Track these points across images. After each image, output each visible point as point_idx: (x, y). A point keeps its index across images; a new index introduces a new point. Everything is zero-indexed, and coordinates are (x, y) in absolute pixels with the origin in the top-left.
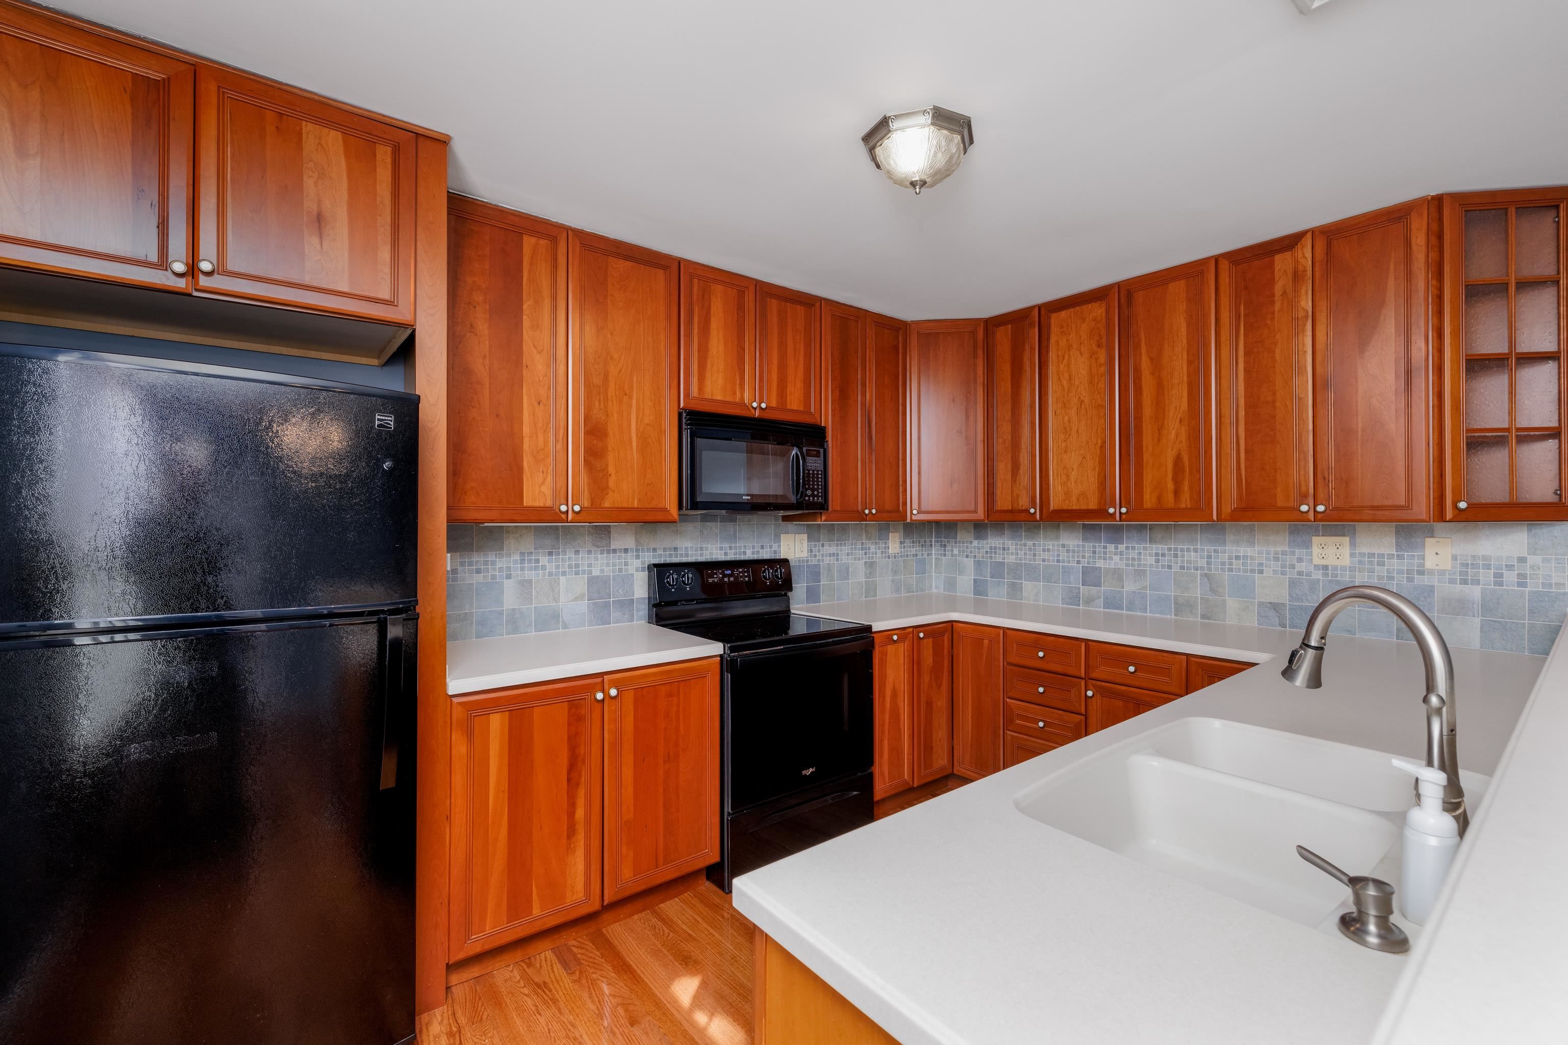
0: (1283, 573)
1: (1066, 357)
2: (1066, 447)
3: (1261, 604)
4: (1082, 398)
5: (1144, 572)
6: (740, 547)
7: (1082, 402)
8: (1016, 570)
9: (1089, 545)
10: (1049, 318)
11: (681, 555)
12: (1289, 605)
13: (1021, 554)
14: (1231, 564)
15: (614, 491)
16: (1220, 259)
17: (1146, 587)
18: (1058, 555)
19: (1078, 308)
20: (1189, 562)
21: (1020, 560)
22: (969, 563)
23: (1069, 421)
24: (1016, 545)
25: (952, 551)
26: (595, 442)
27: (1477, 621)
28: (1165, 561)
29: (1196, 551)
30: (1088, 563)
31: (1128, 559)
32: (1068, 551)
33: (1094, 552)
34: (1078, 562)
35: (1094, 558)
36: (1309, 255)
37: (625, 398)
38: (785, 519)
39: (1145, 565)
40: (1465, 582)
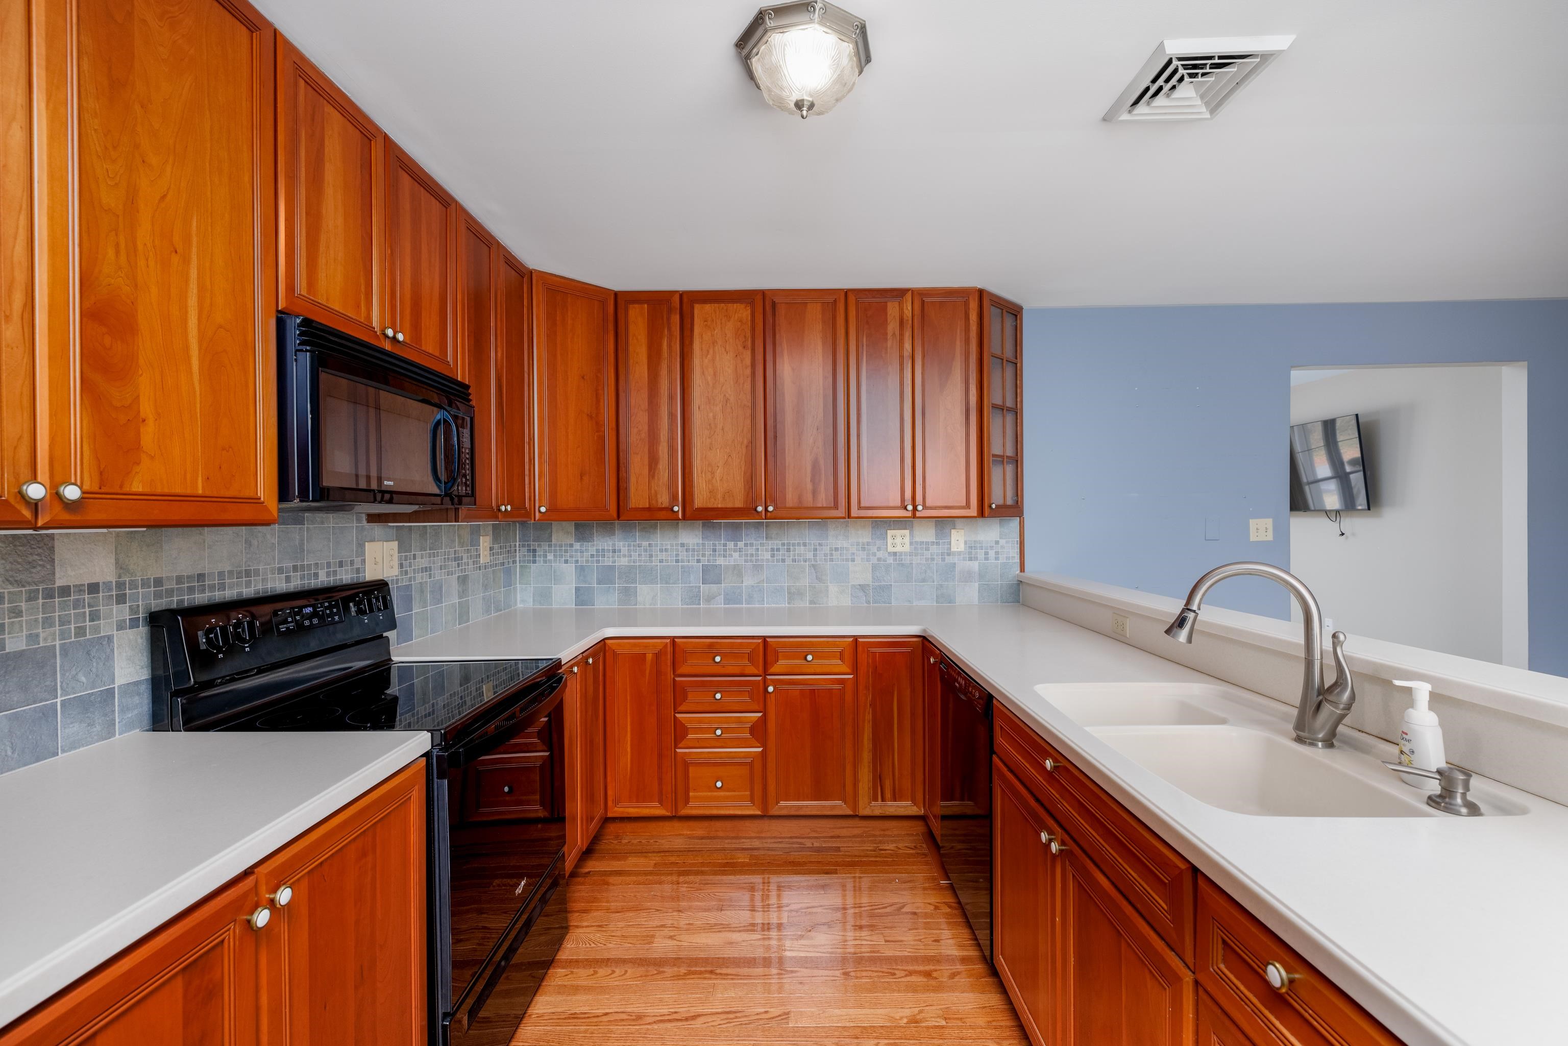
0: (868, 560)
1: (711, 351)
2: (711, 444)
3: (853, 586)
4: (727, 395)
5: (762, 566)
6: (309, 566)
7: (727, 400)
8: (629, 574)
9: (709, 544)
10: (692, 308)
11: (212, 588)
12: (873, 585)
13: (635, 556)
14: (831, 555)
15: (152, 458)
16: (849, 294)
17: (763, 580)
18: (677, 555)
19: (722, 305)
20: (799, 555)
21: (634, 562)
22: (569, 570)
23: (714, 418)
24: (629, 546)
25: (545, 556)
26: (107, 340)
27: (977, 585)
28: (779, 555)
29: (805, 544)
30: (708, 561)
31: (746, 555)
32: (687, 550)
33: (714, 550)
34: (698, 561)
35: (714, 556)
36: (910, 308)
37: (175, 259)
38: (373, 518)
39: (762, 560)
40: (970, 559)
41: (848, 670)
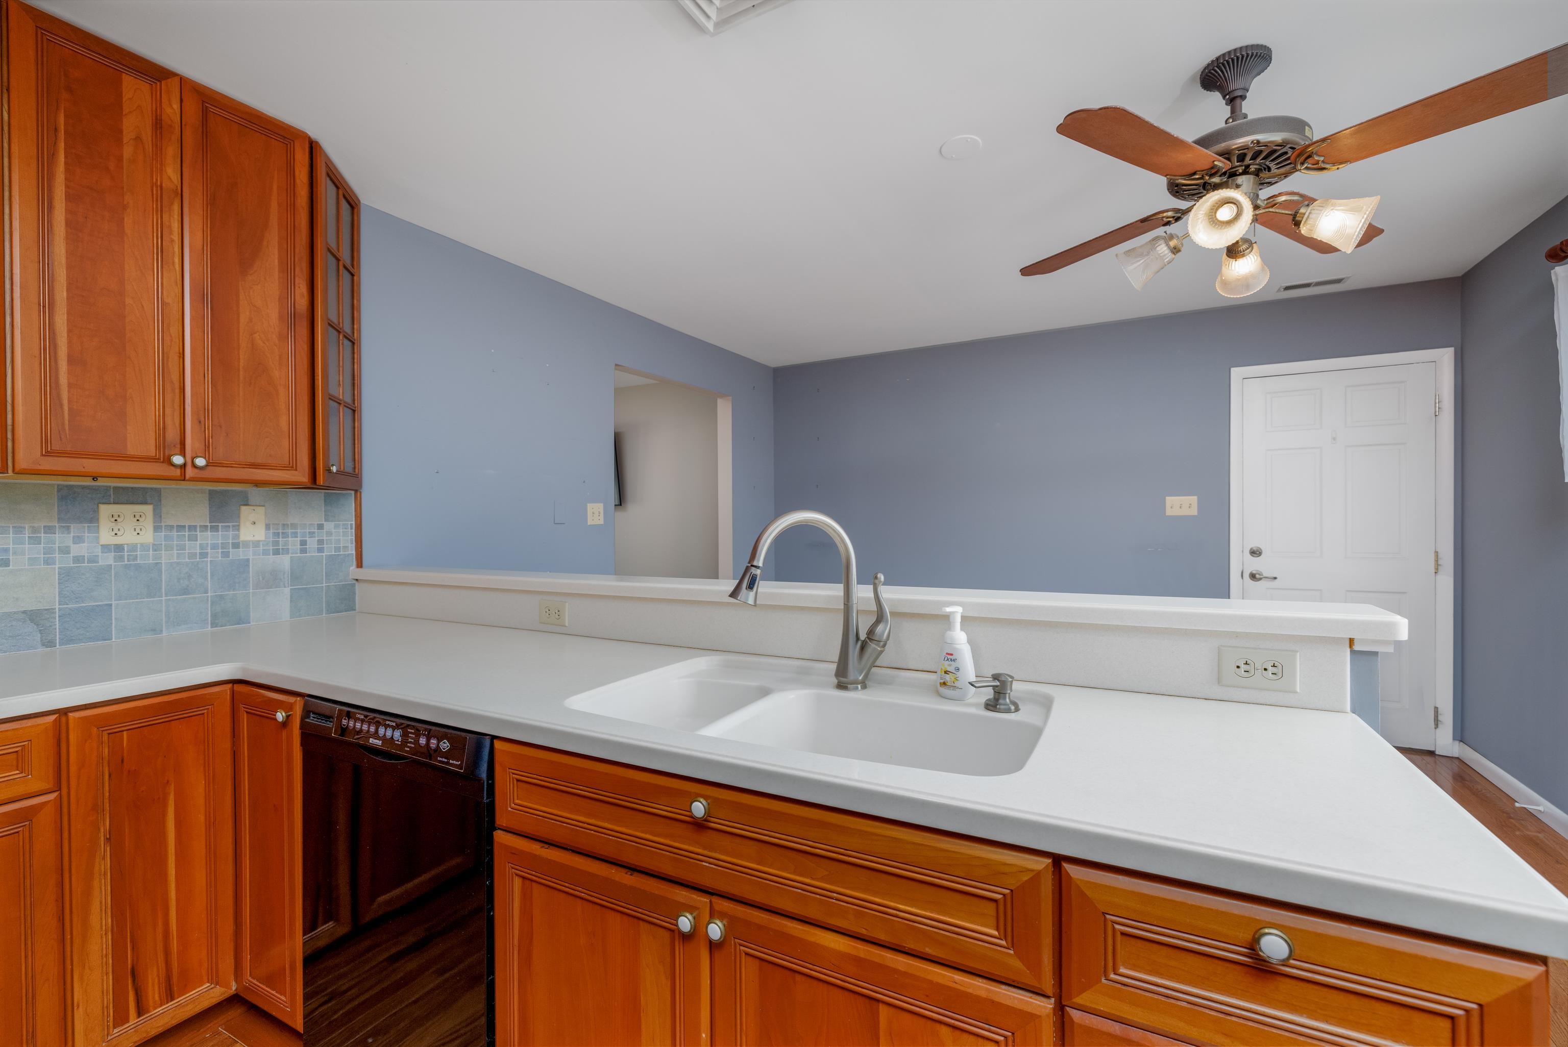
0: (49, 562)
12: (61, 609)
40: (276, 552)
41: (43, 786)
